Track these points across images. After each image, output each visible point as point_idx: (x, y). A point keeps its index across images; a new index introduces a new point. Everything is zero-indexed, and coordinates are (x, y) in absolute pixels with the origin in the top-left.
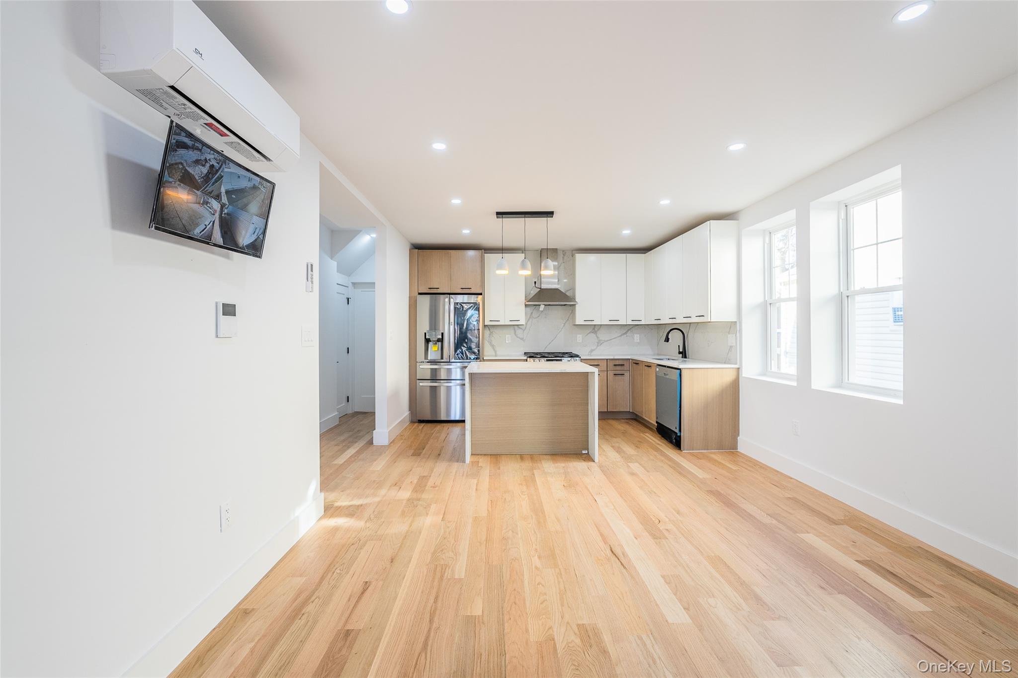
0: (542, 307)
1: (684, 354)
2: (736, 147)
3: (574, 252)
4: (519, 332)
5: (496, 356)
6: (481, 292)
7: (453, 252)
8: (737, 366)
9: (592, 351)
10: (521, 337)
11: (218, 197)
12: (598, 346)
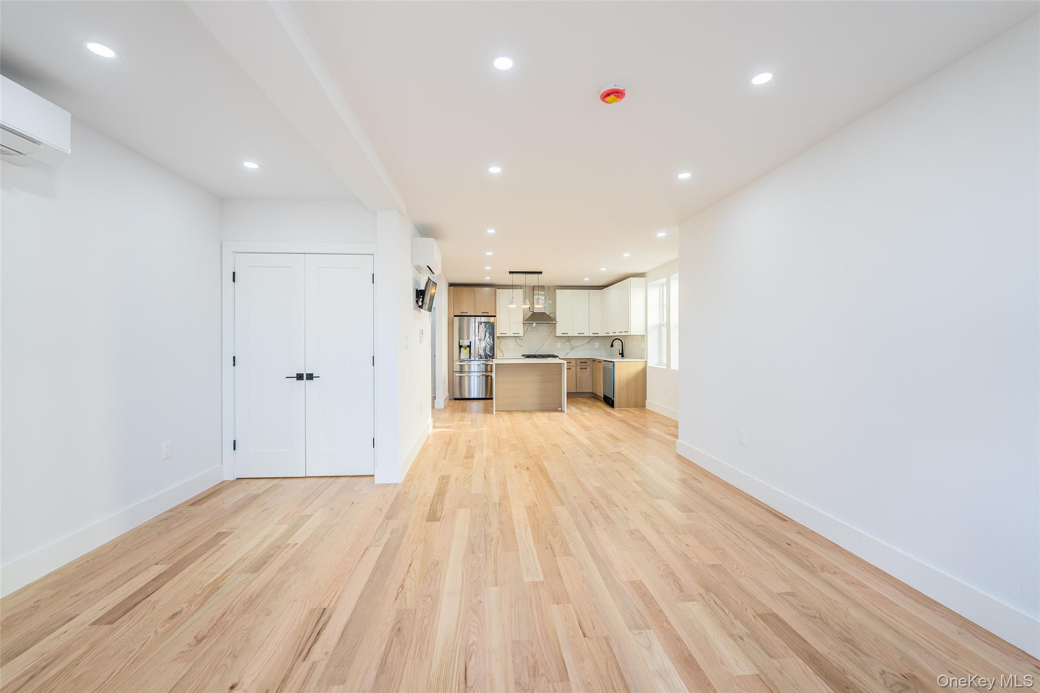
0: (534, 325)
1: (622, 355)
2: (627, 255)
3: (555, 288)
4: (518, 341)
5: (503, 357)
6: (495, 315)
7: (477, 289)
8: (645, 360)
9: (567, 353)
10: (521, 344)
12: (571, 350)
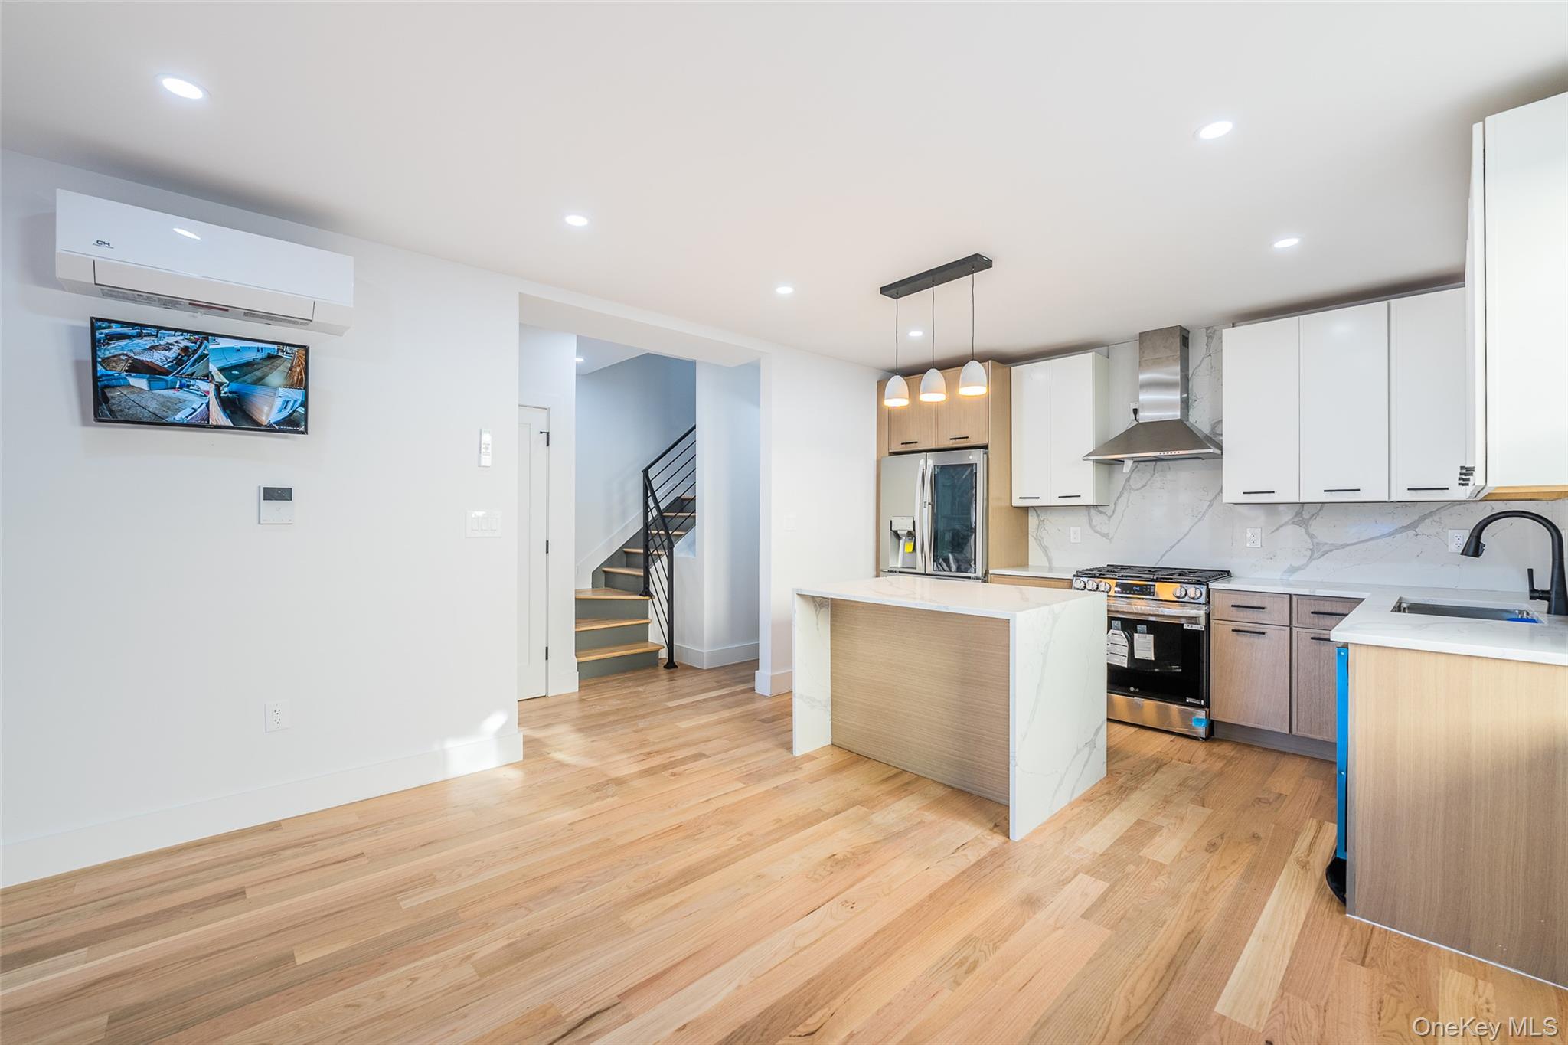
0: (1127, 466)
1: (1555, 598)
5: (1051, 568)
6: (985, 443)
9: (1293, 570)
11: (207, 377)
12: (1311, 559)
